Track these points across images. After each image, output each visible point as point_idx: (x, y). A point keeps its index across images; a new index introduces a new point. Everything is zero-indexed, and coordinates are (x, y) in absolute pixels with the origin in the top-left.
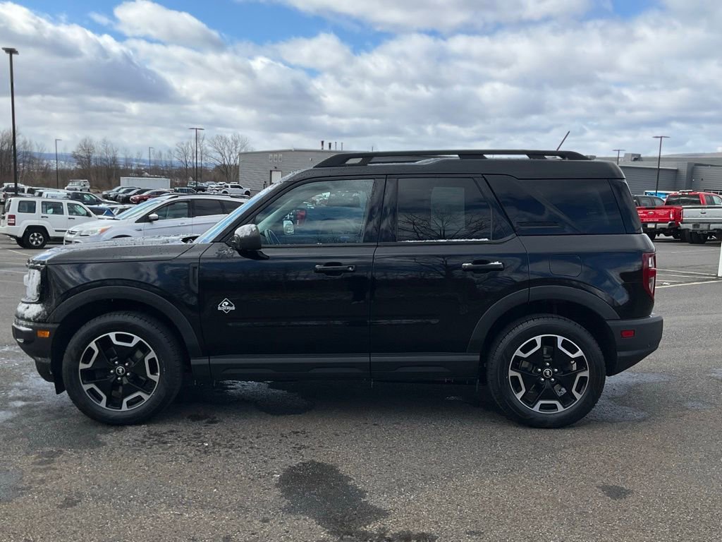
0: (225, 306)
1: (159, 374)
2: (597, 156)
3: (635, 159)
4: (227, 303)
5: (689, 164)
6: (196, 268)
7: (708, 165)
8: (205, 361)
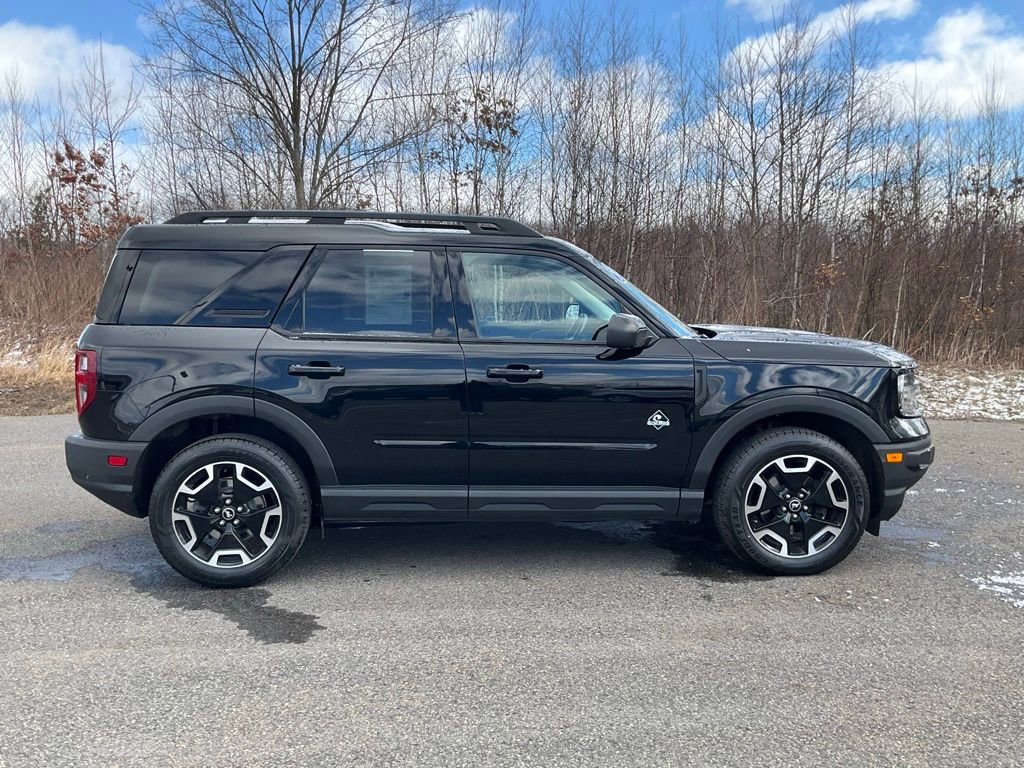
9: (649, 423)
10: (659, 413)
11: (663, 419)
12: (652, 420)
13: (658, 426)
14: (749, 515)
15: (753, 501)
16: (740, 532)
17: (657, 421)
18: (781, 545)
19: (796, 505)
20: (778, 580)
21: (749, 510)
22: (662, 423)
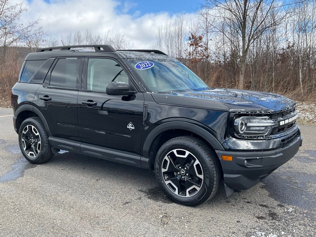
9: (128, 127)
10: (131, 124)
11: (132, 126)
12: (128, 126)
13: (131, 129)
14: (163, 172)
15: (165, 167)
16: (159, 179)
17: (130, 126)
18: (176, 189)
19: (183, 172)
20: (174, 205)
21: (163, 170)
22: (132, 127)
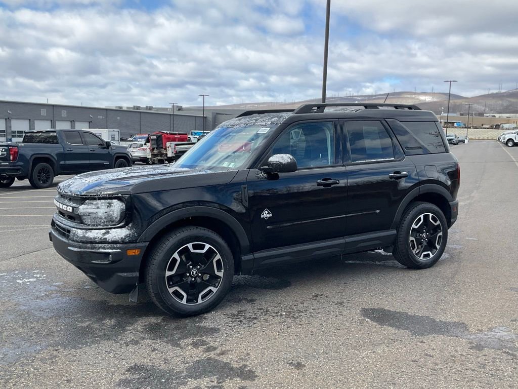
0: (266, 214)
1: (223, 271)
2: (154, 107)
3: (179, 110)
4: (267, 212)
5: (213, 113)
6: (245, 188)
7: (224, 114)
8: (250, 257)
